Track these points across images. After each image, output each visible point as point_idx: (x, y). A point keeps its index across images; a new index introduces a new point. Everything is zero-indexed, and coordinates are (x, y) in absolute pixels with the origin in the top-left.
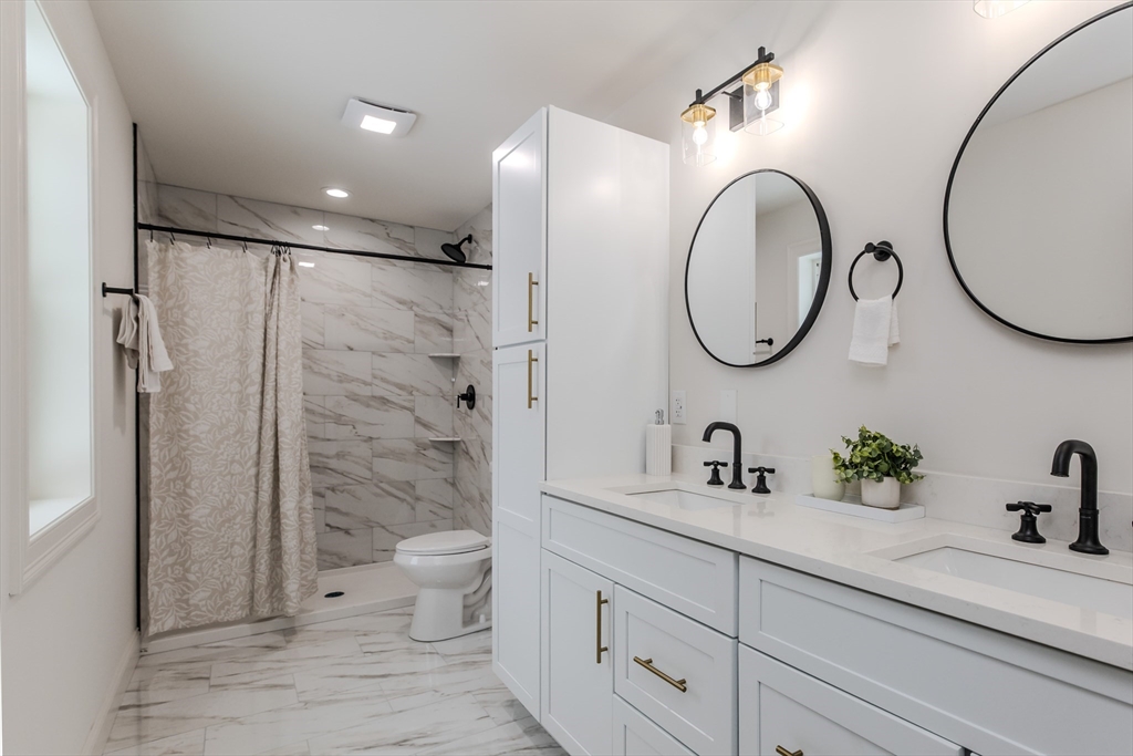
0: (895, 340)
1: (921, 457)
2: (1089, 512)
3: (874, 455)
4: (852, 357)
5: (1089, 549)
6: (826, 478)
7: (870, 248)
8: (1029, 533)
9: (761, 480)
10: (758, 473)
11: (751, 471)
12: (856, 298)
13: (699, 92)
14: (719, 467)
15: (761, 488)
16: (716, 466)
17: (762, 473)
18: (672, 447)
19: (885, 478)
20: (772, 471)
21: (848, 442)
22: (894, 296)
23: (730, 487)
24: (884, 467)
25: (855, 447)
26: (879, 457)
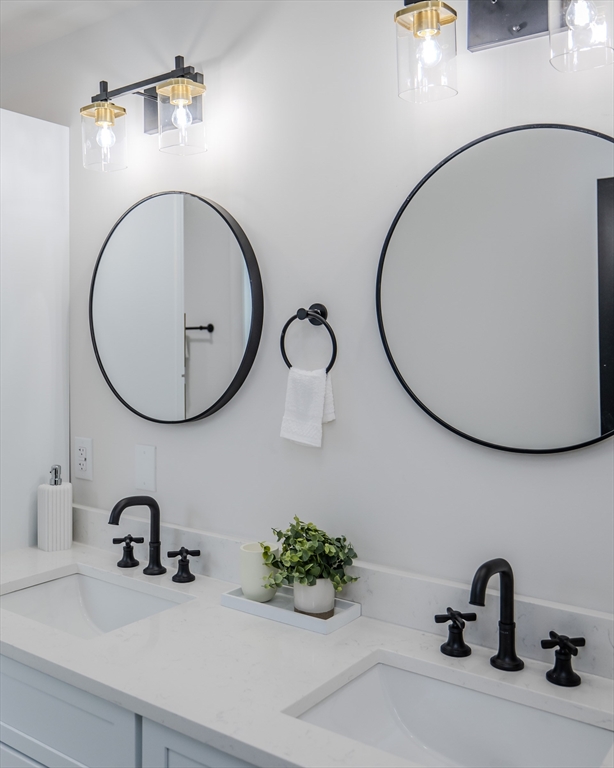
0: (331, 417)
1: (355, 556)
2: (507, 627)
3: (306, 559)
4: (284, 434)
5: (507, 666)
6: (256, 575)
7: (302, 314)
8: (456, 646)
9: (184, 565)
10: (179, 557)
11: (171, 555)
12: (289, 366)
13: (104, 85)
14: (133, 544)
15: (184, 576)
16: (128, 543)
17: (184, 555)
18: (74, 511)
19: (318, 581)
20: (196, 553)
21: (280, 534)
22: (328, 370)
23: (146, 572)
24: (317, 570)
25: (288, 538)
26: (311, 560)
